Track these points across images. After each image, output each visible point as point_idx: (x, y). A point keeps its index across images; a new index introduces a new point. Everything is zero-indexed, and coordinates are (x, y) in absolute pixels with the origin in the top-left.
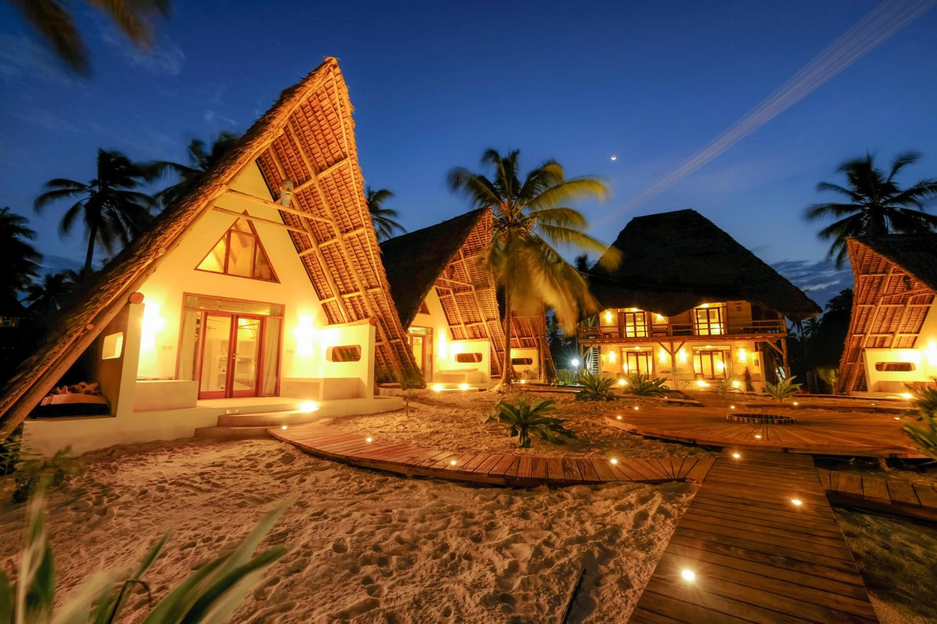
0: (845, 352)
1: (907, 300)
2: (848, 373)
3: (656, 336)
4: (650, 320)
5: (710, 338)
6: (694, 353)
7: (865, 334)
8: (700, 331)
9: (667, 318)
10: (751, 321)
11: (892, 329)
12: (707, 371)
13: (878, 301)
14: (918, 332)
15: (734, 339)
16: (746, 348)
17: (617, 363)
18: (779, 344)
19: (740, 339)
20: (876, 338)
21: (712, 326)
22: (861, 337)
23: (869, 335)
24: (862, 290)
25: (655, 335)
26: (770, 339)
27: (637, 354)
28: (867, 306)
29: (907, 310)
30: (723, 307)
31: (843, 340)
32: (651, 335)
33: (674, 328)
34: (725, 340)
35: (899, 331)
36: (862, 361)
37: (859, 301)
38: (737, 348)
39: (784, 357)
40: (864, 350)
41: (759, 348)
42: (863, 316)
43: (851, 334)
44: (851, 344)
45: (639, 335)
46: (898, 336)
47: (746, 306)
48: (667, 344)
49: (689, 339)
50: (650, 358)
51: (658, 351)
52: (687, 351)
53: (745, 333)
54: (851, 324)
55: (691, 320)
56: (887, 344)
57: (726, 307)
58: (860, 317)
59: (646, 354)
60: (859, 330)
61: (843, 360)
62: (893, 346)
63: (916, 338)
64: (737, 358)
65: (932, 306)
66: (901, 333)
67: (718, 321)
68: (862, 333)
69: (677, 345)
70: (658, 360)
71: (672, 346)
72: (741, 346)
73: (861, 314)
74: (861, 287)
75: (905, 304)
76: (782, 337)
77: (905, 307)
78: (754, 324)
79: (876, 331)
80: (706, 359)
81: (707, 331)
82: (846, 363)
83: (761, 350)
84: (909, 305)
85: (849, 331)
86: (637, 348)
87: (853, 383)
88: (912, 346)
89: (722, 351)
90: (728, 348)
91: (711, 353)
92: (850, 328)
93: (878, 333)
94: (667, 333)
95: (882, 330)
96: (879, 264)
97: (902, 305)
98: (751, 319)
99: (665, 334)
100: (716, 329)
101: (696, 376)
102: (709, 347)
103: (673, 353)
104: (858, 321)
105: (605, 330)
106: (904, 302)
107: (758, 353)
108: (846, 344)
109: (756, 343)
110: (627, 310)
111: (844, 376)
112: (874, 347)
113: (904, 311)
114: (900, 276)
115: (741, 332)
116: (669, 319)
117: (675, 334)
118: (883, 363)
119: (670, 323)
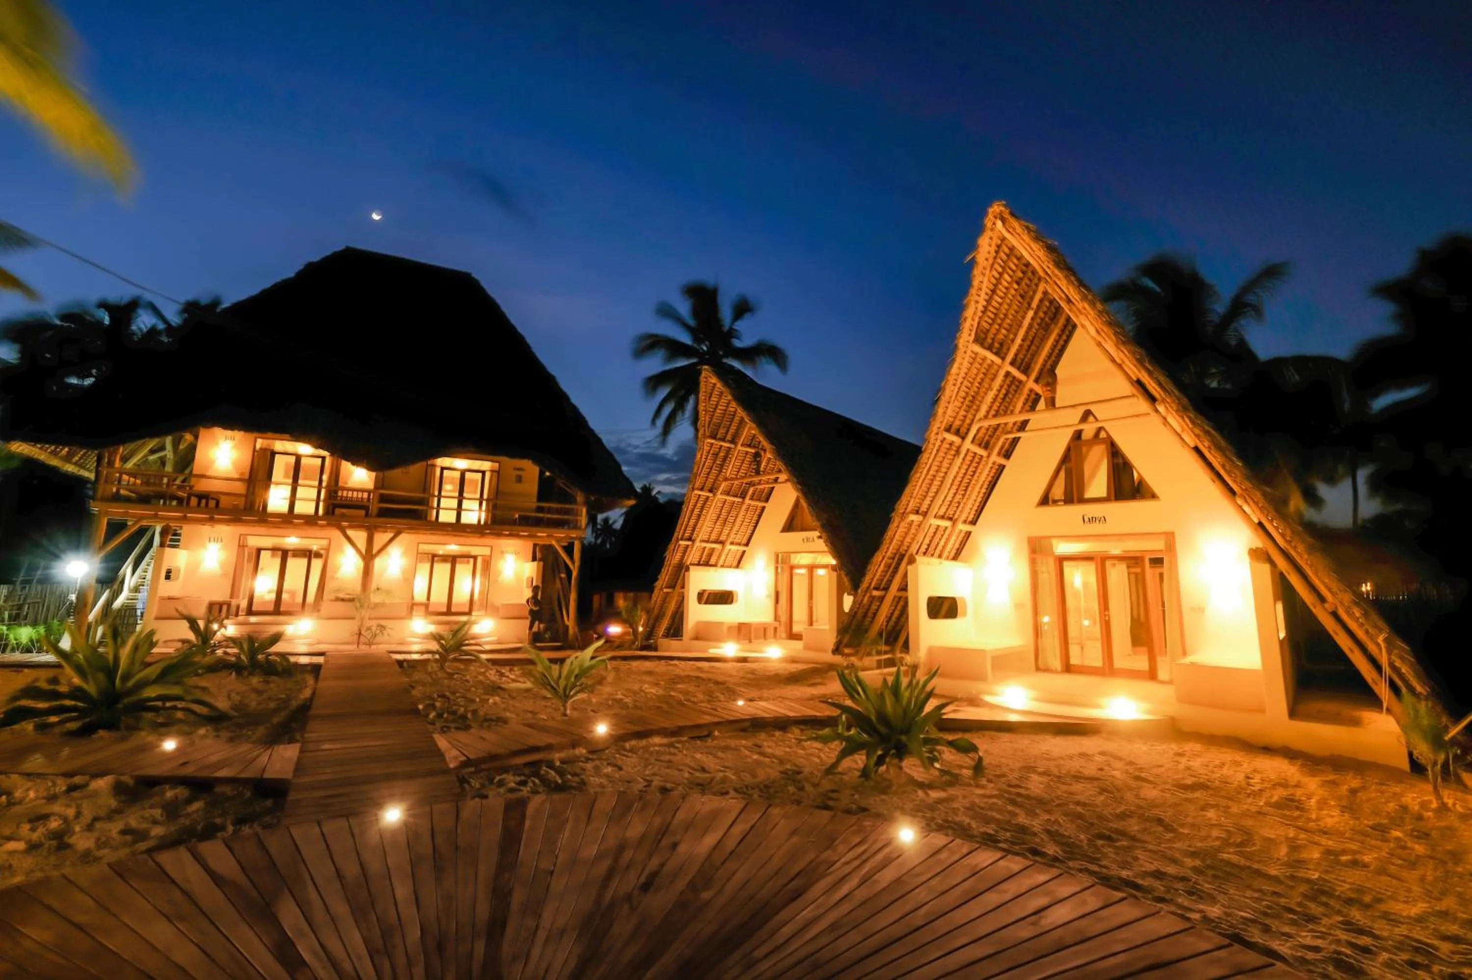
0: (664, 571)
1: (747, 493)
2: (661, 607)
3: (343, 515)
4: (336, 474)
5: (458, 528)
6: (420, 557)
7: (693, 541)
8: (441, 512)
9: (374, 474)
10: (533, 503)
11: (723, 538)
12: (439, 596)
13: (717, 489)
14: (747, 544)
15: (499, 535)
16: (516, 553)
17: (224, 575)
18: (569, 549)
19: (510, 535)
20: (705, 548)
21: (466, 504)
22: (688, 546)
23: (697, 544)
24: (704, 465)
25: (338, 511)
26: (559, 540)
27: (284, 554)
28: (704, 494)
29: (744, 507)
30: (492, 471)
31: (665, 549)
32: (331, 510)
33: (383, 499)
34: (483, 535)
35: (730, 540)
36: (683, 587)
37: (697, 486)
38: (503, 552)
39: (575, 574)
40: (688, 569)
41: (538, 555)
42: (697, 511)
43: (678, 540)
44: (672, 558)
45: (300, 508)
46: (728, 547)
47: (531, 470)
48: (360, 536)
49: (411, 529)
50: (317, 564)
51: (340, 550)
52: (405, 553)
53: (520, 525)
54: (680, 521)
55: (426, 486)
56: (713, 561)
57: (498, 472)
58: (693, 511)
59: (308, 554)
60: (687, 534)
61: (659, 584)
62: (720, 563)
63: (744, 552)
64: (499, 573)
65: (768, 505)
66: (732, 543)
67: (478, 496)
68: (690, 539)
69: (381, 538)
70: (336, 569)
71: (370, 541)
72: (511, 549)
73: (695, 506)
74: (703, 460)
75: (744, 498)
76: (575, 538)
77: (743, 503)
78: (540, 509)
79: (705, 537)
80: (442, 570)
81: (454, 513)
82: (662, 589)
83: (540, 560)
84: (747, 501)
85: (676, 535)
86: (292, 541)
87: (665, 623)
88: (737, 566)
89: (475, 558)
90: (486, 551)
91: (453, 560)
92: (677, 529)
93: (707, 542)
94: (366, 508)
95: (713, 537)
96: (730, 425)
97: (740, 500)
98: (535, 500)
99: (363, 512)
100: (473, 514)
101: (413, 606)
102: (453, 548)
103: (368, 556)
104: (689, 519)
105: (203, 486)
106: (743, 496)
107: (536, 563)
108: (668, 555)
109: (535, 545)
110: (279, 445)
111: (656, 612)
112: (699, 564)
113: (740, 508)
114: (747, 453)
115: (513, 523)
116: (377, 479)
117: (383, 513)
118: (704, 591)
119: (376, 487)
